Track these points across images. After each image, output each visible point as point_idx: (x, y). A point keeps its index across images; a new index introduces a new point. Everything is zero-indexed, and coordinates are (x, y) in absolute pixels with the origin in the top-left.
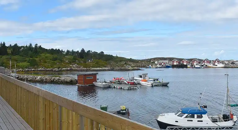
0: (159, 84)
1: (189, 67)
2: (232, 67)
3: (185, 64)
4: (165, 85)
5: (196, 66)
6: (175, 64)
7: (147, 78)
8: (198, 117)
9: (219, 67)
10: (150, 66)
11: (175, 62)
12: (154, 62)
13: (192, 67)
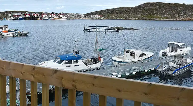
0: (20, 34)
1: (39, 19)
2: (73, 19)
3: (36, 16)
4: (25, 35)
5: (45, 18)
6: (27, 16)
7: (7, 29)
8: (75, 62)
9: (63, 19)
10: (5, 18)
11: (27, 14)
12: (8, 15)
13: (42, 18)
